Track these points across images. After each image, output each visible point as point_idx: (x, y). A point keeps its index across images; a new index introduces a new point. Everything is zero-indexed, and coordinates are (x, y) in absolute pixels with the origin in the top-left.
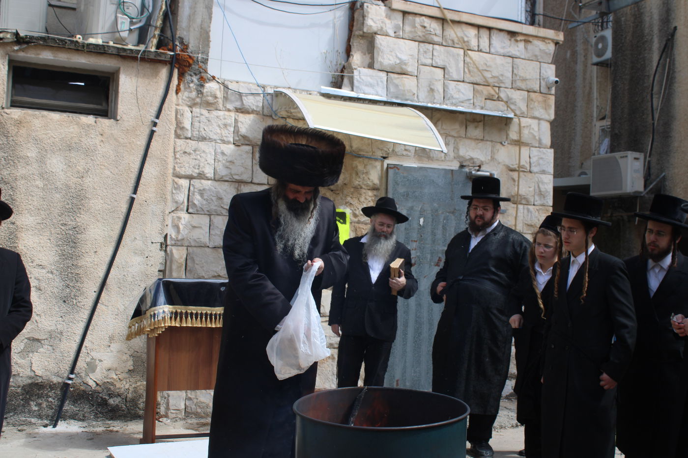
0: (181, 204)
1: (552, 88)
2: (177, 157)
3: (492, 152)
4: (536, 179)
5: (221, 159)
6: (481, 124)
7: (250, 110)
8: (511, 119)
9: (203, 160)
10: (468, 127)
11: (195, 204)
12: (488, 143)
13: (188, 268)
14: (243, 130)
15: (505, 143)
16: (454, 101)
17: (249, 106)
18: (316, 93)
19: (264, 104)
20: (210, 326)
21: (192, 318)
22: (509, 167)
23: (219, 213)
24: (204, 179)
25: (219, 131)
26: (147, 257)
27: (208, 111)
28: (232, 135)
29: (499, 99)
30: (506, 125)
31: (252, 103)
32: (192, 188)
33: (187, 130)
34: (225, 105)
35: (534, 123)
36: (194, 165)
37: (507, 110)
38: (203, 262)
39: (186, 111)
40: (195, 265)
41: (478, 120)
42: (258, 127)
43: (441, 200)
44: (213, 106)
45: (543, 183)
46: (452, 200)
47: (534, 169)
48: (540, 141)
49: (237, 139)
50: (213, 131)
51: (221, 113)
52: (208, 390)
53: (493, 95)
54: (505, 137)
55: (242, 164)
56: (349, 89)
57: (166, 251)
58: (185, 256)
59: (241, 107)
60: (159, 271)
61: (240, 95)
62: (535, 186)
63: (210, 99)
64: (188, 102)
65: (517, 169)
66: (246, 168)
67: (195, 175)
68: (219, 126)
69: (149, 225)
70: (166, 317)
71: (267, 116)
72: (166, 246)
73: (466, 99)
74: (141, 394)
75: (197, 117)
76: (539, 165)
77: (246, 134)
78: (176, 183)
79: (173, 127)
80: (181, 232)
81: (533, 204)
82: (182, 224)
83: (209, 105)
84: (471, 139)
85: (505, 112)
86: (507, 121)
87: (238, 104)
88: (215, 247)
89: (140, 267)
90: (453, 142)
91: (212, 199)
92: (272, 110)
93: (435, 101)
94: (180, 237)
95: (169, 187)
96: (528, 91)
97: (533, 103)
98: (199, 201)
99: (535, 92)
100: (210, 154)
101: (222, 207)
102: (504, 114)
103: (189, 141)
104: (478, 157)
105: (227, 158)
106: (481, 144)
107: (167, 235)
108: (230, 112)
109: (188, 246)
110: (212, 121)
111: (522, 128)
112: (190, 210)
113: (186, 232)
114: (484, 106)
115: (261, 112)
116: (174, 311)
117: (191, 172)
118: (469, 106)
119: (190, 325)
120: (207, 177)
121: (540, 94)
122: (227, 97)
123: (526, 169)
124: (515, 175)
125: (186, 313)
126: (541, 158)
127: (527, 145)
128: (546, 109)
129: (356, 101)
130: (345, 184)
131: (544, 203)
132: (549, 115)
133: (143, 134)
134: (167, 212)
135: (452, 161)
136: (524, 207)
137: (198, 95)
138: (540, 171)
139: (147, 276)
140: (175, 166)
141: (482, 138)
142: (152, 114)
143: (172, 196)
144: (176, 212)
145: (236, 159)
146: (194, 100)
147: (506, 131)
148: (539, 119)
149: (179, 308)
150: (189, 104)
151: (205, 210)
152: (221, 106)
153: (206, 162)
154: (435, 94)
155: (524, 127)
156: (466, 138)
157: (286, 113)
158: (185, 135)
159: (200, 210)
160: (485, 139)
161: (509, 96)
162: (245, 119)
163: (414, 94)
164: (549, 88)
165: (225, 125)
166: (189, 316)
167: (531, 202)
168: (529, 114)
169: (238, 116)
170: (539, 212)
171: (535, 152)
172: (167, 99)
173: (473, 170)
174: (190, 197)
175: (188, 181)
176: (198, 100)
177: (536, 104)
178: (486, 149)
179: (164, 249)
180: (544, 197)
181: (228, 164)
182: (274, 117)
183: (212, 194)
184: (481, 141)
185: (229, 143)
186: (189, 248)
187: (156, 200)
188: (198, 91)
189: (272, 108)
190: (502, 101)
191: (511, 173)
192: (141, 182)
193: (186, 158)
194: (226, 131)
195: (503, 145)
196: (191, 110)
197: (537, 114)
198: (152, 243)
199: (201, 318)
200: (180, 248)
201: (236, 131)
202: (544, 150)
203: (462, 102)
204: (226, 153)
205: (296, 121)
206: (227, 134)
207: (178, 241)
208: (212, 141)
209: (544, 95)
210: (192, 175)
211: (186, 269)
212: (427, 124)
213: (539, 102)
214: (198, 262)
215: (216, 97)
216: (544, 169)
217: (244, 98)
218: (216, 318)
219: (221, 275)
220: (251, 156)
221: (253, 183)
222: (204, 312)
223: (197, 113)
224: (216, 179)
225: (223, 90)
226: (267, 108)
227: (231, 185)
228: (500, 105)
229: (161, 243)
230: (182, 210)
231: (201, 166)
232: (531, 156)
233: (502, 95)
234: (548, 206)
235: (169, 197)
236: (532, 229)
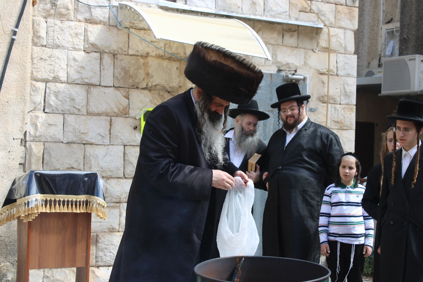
0: (39, 105)
1: (356, 1)
2: (34, 62)
3: (305, 58)
4: (342, 82)
5: (73, 65)
6: (296, 33)
7: (98, 21)
8: (321, 29)
9: (57, 66)
10: (285, 36)
11: (50, 104)
12: (302, 50)
13: (45, 161)
14: (92, 39)
15: (316, 50)
16: (273, 13)
17: (97, 17)
18: (155, 6)
19: (110, 16)
20: (75, 211)
21: (59, 205)
22: (320, 71)
23: (72, 112)
24: (59, 83)
25: (71, 40)
26: (9, 152)
27: (60, 21)
28: (83, 43)
29: (311, 11)
30: (317, 34)
31: (100, 15)
32: (48, 90)
33: (43, 38)
34: (76, 16)
35: (340, 32)
36: (50, 70)
37: (318, 21)
38: (58, 155)
39: (41, 21)
40: (52, 158)
41: (293, 30)
42: (105, 37)
43: (262, 100)
44: (65, 17)
45: (348, 85)
46: (271, 100)
47: (341, 73)
48: (345, 48)
49: (87, 46)
50: (65, 39)
51: (72, 24)
52: (63, 269)
53: (306, 8)
54: (316, 45)
55: (92, 69)
56: (183, 3)
57: (25, 146)
58: (42, 151)
59: (90, 18)
60: (20, 164)
61: (89, 6)
62: (341, 87)
63: (63, 11)
64: (44, 13)
65: (327, 73)
66: (95, 73)
67: (51, 79)
68: (71, 35)
69: (11, 123)
70: (39, 204)
71: (113, 26)
72: (26, 142)
73: (283, 11)
74: (5, 274)
75: (52, 27)
76: (345, 69)
77: (94, 43)
78: (34, 85)
79: (30, 36)
80: (38, 129)
81: (339, 103)
82: (39, 122)
83: (62, 16)
84: (287, 46)
85: (316, 22)
86: (318, 31)
87: (87, 16)
88: (68, 143)
89: (3, 160)
90: (272, 49)
91: (65, 100)
92: (117, 21)
93: (257, 13)
94: (38, 134)
95: (28, 89)
96: (336, 4)
97: (340, 14)
98: (54, 102)
99: (342, 5)
100: (64, 60)
101: (74, 107)
102: (315, 25)
103: (44, 48)
104: (293, 63)
105: (78, 64)
106: (295, 51)
107: (26, 132)
108: (80, 23)
109: (45, 142)
110: (65, 30)
111: (331, 37)
112: (46, 110)
113: (43, 129)
114: (298, 17)
115: (108, 23)
116: (45, 199)
117: (47, 76)
118: (285, 18)
119: (59, 211)
120: (61, 80)
121: (346, 7)
122: (78, 9)
123: (334, 73)
124: (325, 78)
125: (55, 201)
126: (347, 63)
127: (334, 51)
128: (351, 20)
129: (191, 14)
130: (180, 87)
131: (349, 103)
132: (353, 25)
133: (4, 42)
134: (26, 112)
135: (271, 66)
136: (331, 106)
137: (52, 7)
138: (345, 75)
139: (9, 168)
140: (32, 71)
141: (296, 45)
142: (12, 24)
143: (31, 98)
144: (34, 112)
145: (86, 65)
146: (48, 11)
147: (317, 39)
148: (345, 29)
149: (48, 197)
150: (44, 15)
151: (60, 109)
152: (72, 17)
153: (60, 67)
154: (257, 7)
155: (332, 36)
156: (282, 45)
157: (129, 24)
158: (41, 43)
159: (54, 109)
160: (299, 47)
161: (320, 8)
162: (94, 28)
163: (239, 7)
164: (353, 1)
165: (77, 34)
166: (57, 203)
167: (338, 101)
168: (337, 25)
169: (87, 26)
170: (344, 110)
171: (341, 57)
172: (24, 11)
173: (288, 73)
174: (46, 98)
175: (44, 84)
176: (52, 12)
177: (343, 15)
178: (300, 55)
179: (24, 144)
180: (349, 97)
181: (79, 69)
182: (119, 28)
183: (66, 95)
184: (295, 48)
185: (79, 50)
186: (45, 143)
187: (17, 101)
188: (52, 3)
189: (117, 19)
190: (313, 13)
191: (321, 76)
192: (3, 85)
193: (42, 64)
194: (77, 40)
195: (315, 52)
196: (46, 20)
197: (343, 24)
198: (14, 139)
199: (68, 205)
200: (38, 143)
201: (86, 40)
202: (349, 56)
203: (280, 14)
204: (77, 59)
205: (138, 31)
206: (78, 42)
207: (36, 137)
208: (65, 49)
209: (349, 8)
210: (48, 78)
211: (43, 162)
212: (253, 35)
213: (345, 14)
214: (54, 156)
215: (68, 9)
216: (349, 73)
217: (93, 10)
218: (80, 205)
219: (74, 167)
220: (99, 61)
221: (101, 86)
222: (70, 200)
223: (51, 23)
224: (69, 82)
225: (74, 2)
226: (113, 19)
227: (82, 88)
228: (312, 16)
229: (21, 139)
230: (39, 110)
231: (56, 71)
232: (338, 62)
233: (314, 8)
234: (352, 105)
235: (28, 98)
236: (339, 125)
